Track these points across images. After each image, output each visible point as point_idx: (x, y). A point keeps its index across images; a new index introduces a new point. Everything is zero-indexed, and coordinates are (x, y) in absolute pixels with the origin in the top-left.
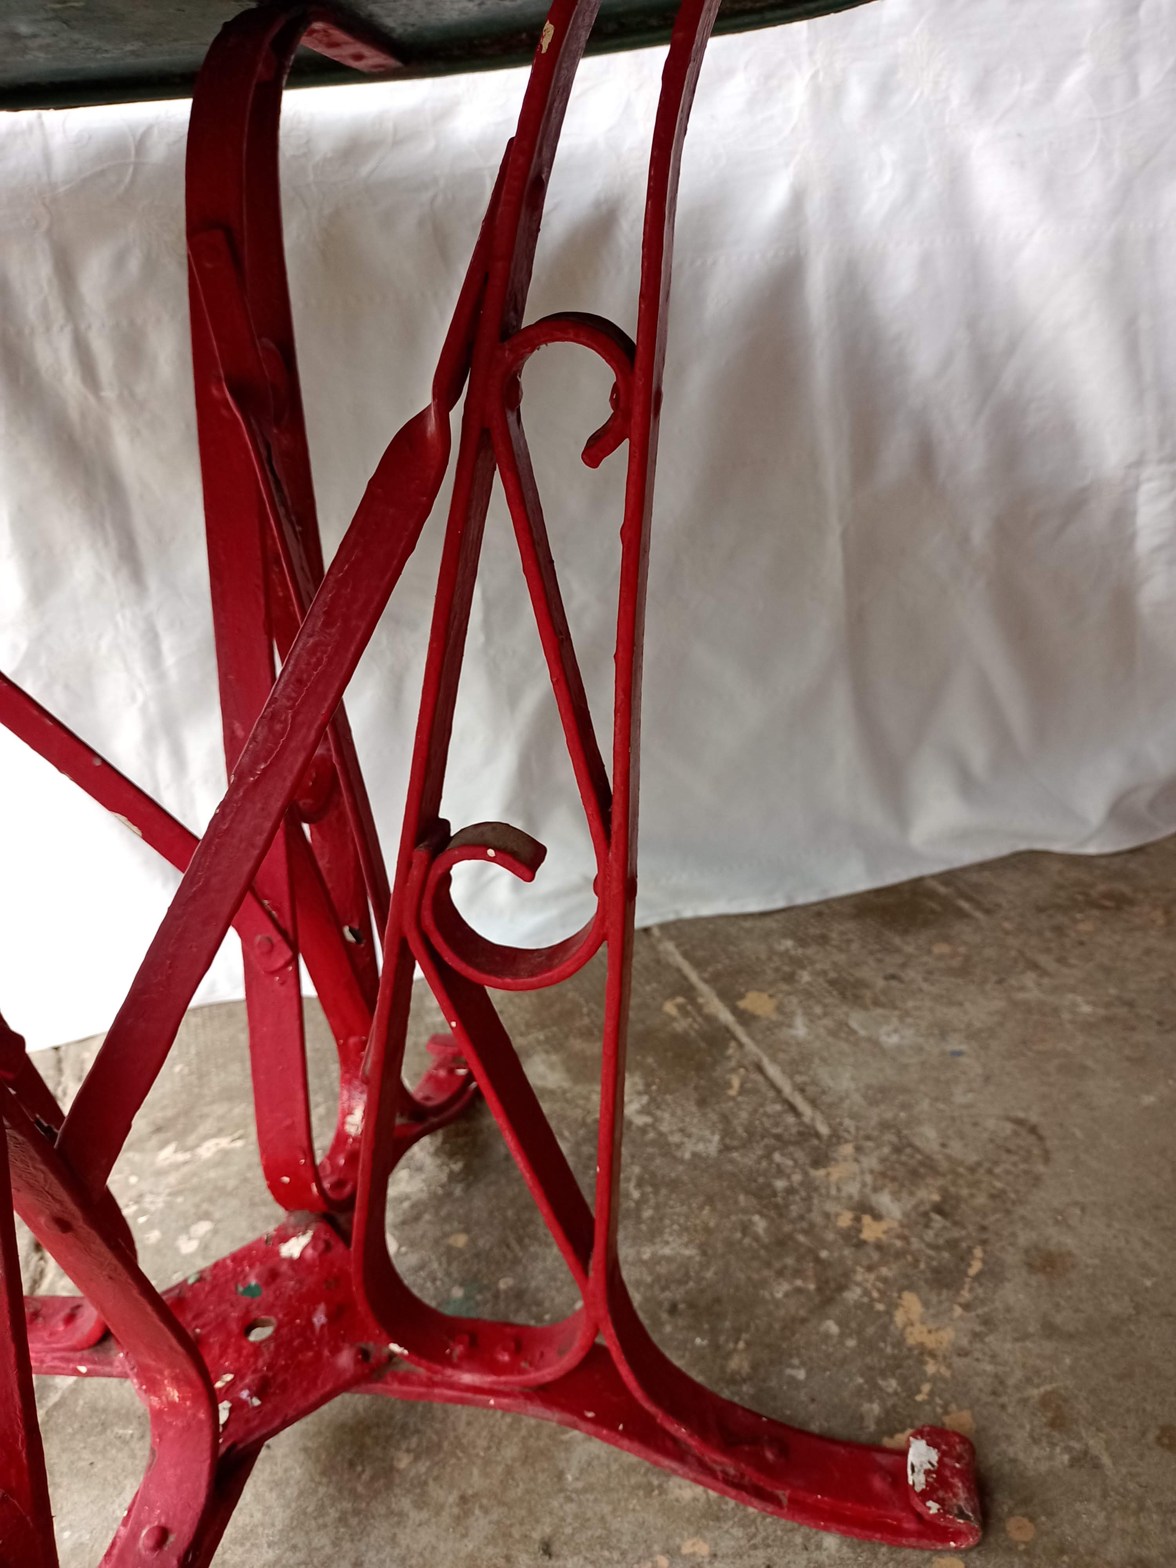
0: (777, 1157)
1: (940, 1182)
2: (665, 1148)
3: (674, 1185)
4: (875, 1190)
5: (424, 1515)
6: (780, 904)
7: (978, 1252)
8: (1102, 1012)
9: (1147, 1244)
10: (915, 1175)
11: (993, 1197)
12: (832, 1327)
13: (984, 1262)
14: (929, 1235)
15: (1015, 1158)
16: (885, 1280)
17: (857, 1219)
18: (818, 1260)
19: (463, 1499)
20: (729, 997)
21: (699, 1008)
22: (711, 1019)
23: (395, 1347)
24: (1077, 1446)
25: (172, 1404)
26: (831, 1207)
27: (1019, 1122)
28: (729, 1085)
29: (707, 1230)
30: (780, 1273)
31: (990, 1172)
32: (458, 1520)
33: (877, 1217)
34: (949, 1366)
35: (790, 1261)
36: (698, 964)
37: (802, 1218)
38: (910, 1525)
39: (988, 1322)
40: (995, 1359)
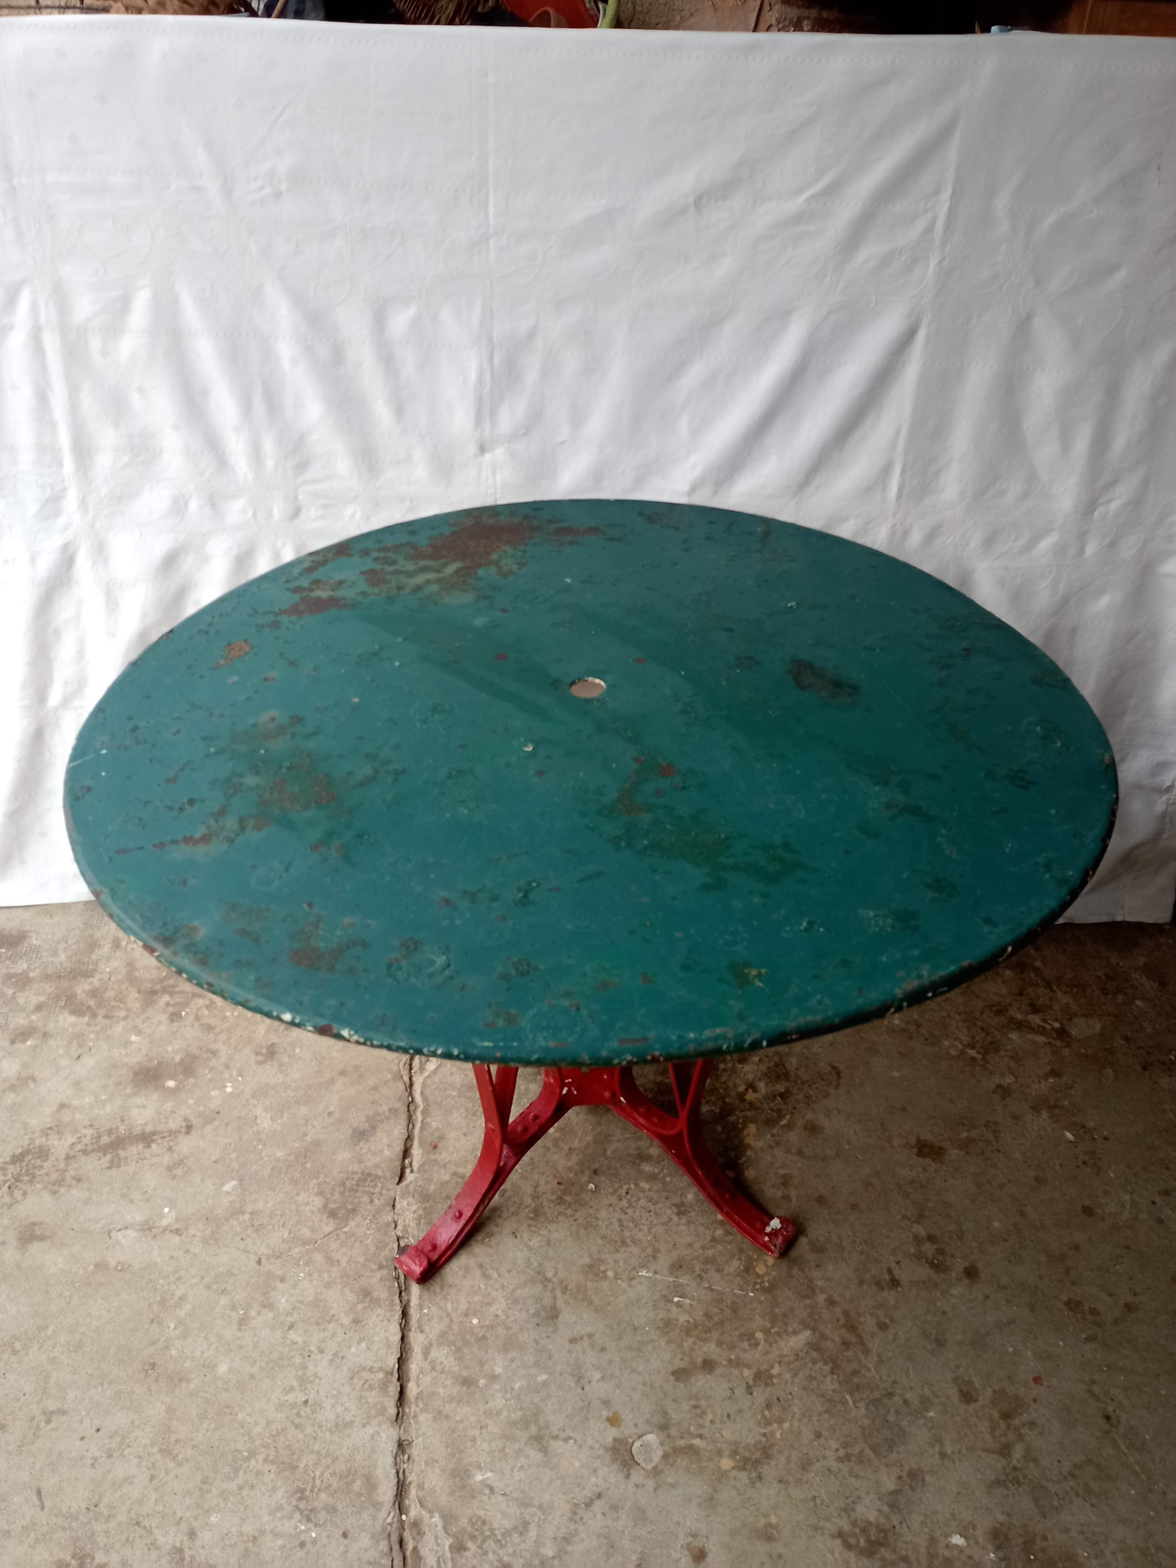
1: (787, 1084)
4: (760, 1080)
5: (556, 1150)
7: (788, 1117)
8: (903, 1025)
9: (856, 1133)
10: (779, 1078)
11: (806, 1097)
12: (719, 1128)
13: (788, 1121)
14: (772, 1105)
15: (824, 1083)
16: (747, 1118)
17: (747, 1090)
18: (724, 1101)
19: (570, 1149)
24: (787, 1192)
26: (738, 1082)
31: (810, 1086)
32: (567, 1155)
33: (755, 1091)
34: (756, 1154)
35: (713, 1099)
37: (725, 1082)
39: (778, 1143)
40: (773, 1156)
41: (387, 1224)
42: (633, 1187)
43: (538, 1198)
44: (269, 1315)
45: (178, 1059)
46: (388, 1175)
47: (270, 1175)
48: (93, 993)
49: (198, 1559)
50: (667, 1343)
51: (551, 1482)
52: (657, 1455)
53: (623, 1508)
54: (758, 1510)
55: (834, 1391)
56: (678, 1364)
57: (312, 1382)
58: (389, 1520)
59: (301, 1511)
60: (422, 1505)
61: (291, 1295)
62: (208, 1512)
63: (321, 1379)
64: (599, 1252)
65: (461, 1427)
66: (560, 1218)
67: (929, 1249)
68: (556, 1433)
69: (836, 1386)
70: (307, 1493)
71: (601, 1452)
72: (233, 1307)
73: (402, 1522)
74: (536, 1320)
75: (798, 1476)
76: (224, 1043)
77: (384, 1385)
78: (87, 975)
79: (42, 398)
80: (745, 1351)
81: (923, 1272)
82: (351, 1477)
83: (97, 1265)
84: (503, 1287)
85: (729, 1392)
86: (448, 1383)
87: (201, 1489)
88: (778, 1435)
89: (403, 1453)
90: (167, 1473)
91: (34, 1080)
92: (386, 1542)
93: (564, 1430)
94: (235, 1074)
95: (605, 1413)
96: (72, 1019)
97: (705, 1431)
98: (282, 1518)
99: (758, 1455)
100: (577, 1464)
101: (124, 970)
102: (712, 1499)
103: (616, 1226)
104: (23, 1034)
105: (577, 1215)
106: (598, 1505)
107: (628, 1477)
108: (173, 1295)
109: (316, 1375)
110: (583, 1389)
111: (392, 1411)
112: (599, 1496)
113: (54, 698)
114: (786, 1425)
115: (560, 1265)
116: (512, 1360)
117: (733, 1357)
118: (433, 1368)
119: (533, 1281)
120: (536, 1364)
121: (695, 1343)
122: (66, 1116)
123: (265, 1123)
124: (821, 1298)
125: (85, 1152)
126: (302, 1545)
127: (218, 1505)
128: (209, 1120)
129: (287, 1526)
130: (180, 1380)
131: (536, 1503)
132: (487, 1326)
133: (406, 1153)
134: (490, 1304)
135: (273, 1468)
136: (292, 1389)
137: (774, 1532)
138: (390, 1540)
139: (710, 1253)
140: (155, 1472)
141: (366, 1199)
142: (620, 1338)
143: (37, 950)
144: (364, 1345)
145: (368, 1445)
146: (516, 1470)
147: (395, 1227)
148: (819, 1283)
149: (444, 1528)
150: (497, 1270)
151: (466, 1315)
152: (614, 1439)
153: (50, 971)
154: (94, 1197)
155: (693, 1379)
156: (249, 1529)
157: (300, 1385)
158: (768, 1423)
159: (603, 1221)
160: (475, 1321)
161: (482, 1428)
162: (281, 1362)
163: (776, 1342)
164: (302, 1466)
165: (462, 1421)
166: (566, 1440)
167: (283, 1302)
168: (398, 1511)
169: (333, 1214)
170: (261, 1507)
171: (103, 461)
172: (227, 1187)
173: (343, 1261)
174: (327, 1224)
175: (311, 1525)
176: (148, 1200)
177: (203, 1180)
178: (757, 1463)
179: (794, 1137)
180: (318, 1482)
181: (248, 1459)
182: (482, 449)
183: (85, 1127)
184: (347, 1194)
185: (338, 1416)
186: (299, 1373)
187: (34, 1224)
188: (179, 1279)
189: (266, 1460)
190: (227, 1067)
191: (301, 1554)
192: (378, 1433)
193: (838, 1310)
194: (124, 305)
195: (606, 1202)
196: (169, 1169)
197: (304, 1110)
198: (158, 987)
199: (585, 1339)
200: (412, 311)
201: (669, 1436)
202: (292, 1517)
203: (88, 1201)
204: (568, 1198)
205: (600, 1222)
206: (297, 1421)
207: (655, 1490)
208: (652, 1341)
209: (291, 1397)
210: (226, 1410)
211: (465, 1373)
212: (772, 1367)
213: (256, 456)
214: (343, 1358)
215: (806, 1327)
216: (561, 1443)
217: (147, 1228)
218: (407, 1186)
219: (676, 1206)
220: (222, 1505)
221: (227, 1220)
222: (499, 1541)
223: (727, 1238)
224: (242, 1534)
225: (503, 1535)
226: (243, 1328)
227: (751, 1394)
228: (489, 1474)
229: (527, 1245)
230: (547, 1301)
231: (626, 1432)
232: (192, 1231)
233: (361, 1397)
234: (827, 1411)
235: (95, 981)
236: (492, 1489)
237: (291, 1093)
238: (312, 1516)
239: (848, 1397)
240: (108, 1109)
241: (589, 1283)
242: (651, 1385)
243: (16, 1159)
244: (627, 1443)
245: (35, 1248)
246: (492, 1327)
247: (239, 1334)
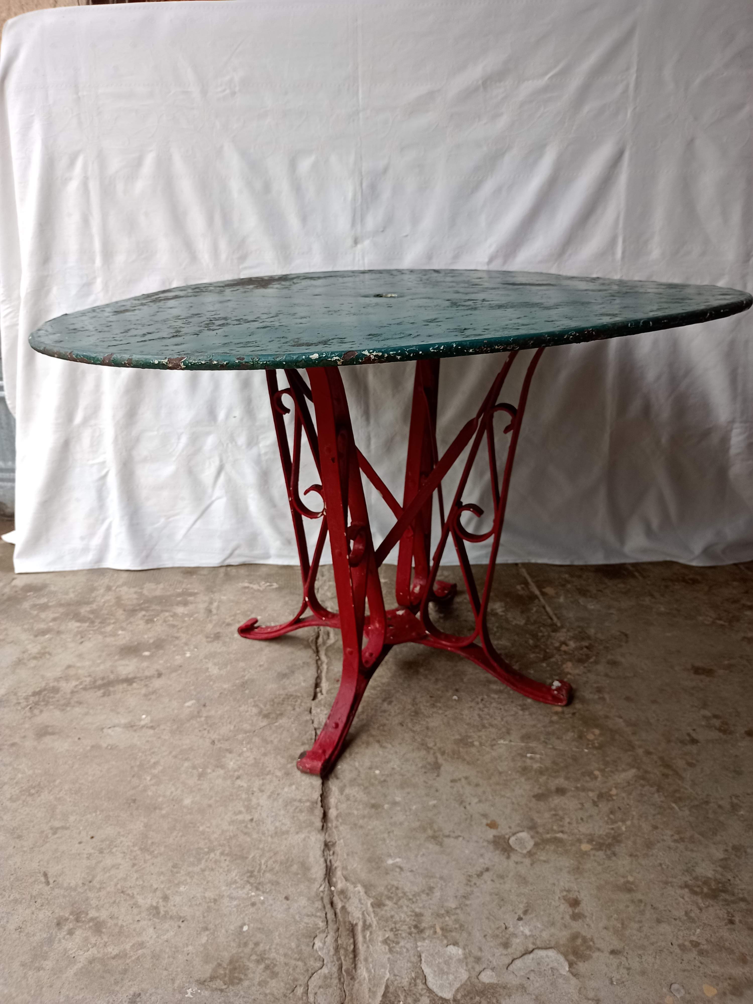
0: (542, 628)
1: (590, 641)
2: (507, 620)
3: (508, 630)
4: (569, 640)
5: (426, 680)
6: (568, 563)
7: (594, 658)
9: (646, 664)
10: (583, 639)
11: (605, 648)
12: (544, 665)
13: (595, 660)
14: (581, 652)
15: (617, 641)
16: (564, 659)
17: (561, 645)
18: (545, 651)
20: (540, 587)
21: (528, 589)
22: (532, 593)
23: (427, 632)
24: (601, 696)
25: (376, 628)
26: (554, 641)
27: (623, 633)
28: (532, 609)
29: (515, 641)
30: (534, 652)
31: (607, 642)
32: (435, 682)
33: (567, 645)
35: (537, 650)
36: (532, 576)
37: (544, 642)
38: (550, 698)
39: (589, 671)
40: (588, 678)
41: (307, 721)
42: (486, 697)
43: (417, 704)
44: (221, 772)
45: (151, 641)
46: (305, 695)
47: (219, 697)
48: (92, 612)
49: (170, 913)
50: (526, 780)
51: (448, 863)
52: (530, 844)
53: (507, 876)
54: (616, 873)
55: (662, 802)
56: (537, 791)
57: (256, 808)
58: (321, 889)
59: (251, 884)
60: (346, 879)
61: (237, 761)
62: (178, 885)
63: (262, 806)
64: (466, 732)
65: (373, 833)
66: (434, 715)
67: (717, 723)
68: (447, 834)
69: (663, 799)
70: (256, 873)
71: (485, 844)
72: (194, 767)
73: (332, 892)
74: (424, 770)
75: (645, 852)
76: (184, 633)
77: (311, 810)
78: (88, 603)
79: (86, 221)
80: (587, 782)
81: (715, 735)
82: (289, 863)
83: (93, 747)
84: (396, 752)
85: (580, 806)
86: (361, 807)
87: (172, 871)
88: (624, 828)
89: (329, 850)
90: (145, 862)
91: (50, 654)
92: (320, 903)
93: (454, 832)
94: (192, 647)
95: (485, 821)
96: (78, 624)
97: (566, 829)
98: (237, 888)
99: (610, 841)
100: (467, 852)
101: (113, 601)
102: (578, 868)
103: (477, 718)
104: (43, 632)
105: (447, 713)
106: (486, 876)
107: (508, 857)
108: (149, 761)
109: (258, 804)
110: (465, 808)
111: (319, 824)
112: (487, 870)
113: (78, 419)
114: (629, 823)
115: (437, 740)
116: (408, 793)
117: (579, 785)
118: (348, 799)
119: (418, 749)
120: (427, 795)
121: (548, 779)
122: (72, 672)
123: (214, 671)
124: (640, 751)
125: (85, 689)
126: (253, 904)
127: (186, 880)
128: (175, 670)
129: (241, 893)
130: (155, 809)
131: (438, 876)
132: (387, 775)
133: (317, 685)
134: (387, 762)
135: (228, 858)
136: (240, 812)
137: (633, 886)
138: (323, 902)
139: (550, 729)
140: (136, 862)
141: (290, 708)
142: (490, 778)
143: (54, 593)
144: (294, 787)
145: (301, 844)
146: (419, 856)
147: (313, 723)
148: (637, 743)
149: (366, 893)
151: (370, 768)
152: (494, 836)
153: (63, 602)
154: (91, 711)
155: (550, 799)
156: (210, 894)
157: (247, 810)
158: (614, 822)
159: (466, 716)
160: (377, 772)
161: (389, 832)
162: (231, 798)
163: (611, 776)
164: (251, 857)
165: (373, 829)
166: (457, 837)
167: (231, 765)
168: (327, 884)
169: (266, 716)
170: (219, 882)
171: (120, 259)
172: (188, 704)
173: (276, 742)
174: (262, 722)
175: (260, 893)
176: (130, 712)
177: (170, 701)
178: (609, 846)
179: (600, 668)
180: (263, 867)
181: (208, 853)
182: (356, 242)
183: (85, 677)
184: (276, 705)
185: (276, 828)
186: (246, 803)
187: (47, 726)
188: (153, 753)
189: (222, 854)
190: (186, 644)
191: (252, 910)
192: (309, 837)
193: (655, 757)
194: (139, 162)
195: (467, 705)
196: (145, 695)
197: (242, 664)
198: (138, 608)
199: (463, 780)
200: (312, 158)
201: (537, 833)
202: (244, 888)
203: (87, 714)
204: (439, 705)
205: (464, 717)
206: (245, 830)
207: (532, 865)
208: (514, 779)
209: (240, 817)
210: (190, 825)
211: (373, 801)
212: (611, 790)
213: (215, 251)
214: (278, 794)
215: (633, 767)
216: (452, 839)
217: (130, 726)
218: (320, 701)
219: (520, 705)
220: (189, 880)
221: (188, 721)
222: (410, 899)
223: (561, 721)
224: (205, 898)
225: (414, 896)
226: (202, 778)
227: (597, 806)
228: (398, 860)
229: (411, 730)
230: (431, 759)
231: (503, 832)
232: (162, 727)
233: (294, 817)
234: (659, 813)
235: (94, 606)
236: (401, 869)
237: (232, 656)
238: (260, 887)
239: (674, 805)
240: (102, 667)
241: (461, 749)
242: (518, 804)
243: (35, 694)
244: (504, 838)
245: (47, 739)
246: (391, 775)
247: (199, 782)
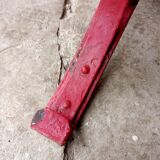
132: (147, 144)
150: (148, 90)
169: (9, 35)
